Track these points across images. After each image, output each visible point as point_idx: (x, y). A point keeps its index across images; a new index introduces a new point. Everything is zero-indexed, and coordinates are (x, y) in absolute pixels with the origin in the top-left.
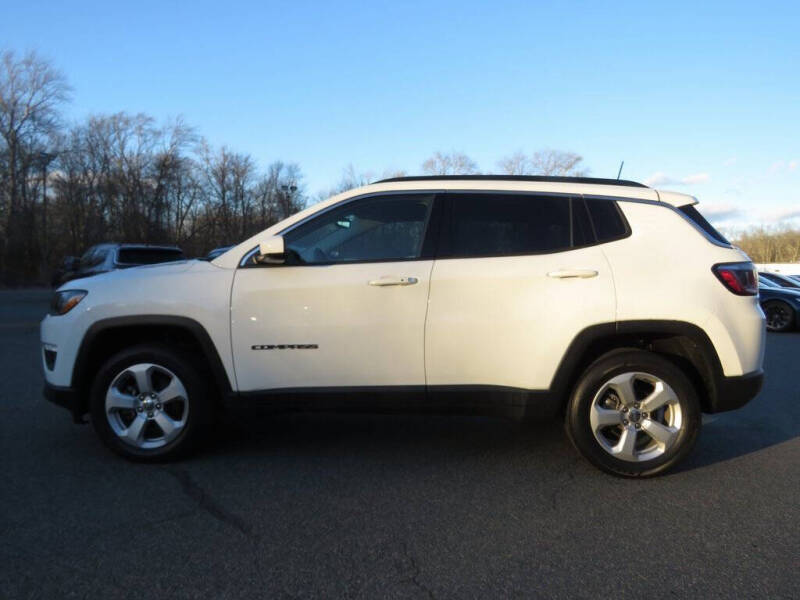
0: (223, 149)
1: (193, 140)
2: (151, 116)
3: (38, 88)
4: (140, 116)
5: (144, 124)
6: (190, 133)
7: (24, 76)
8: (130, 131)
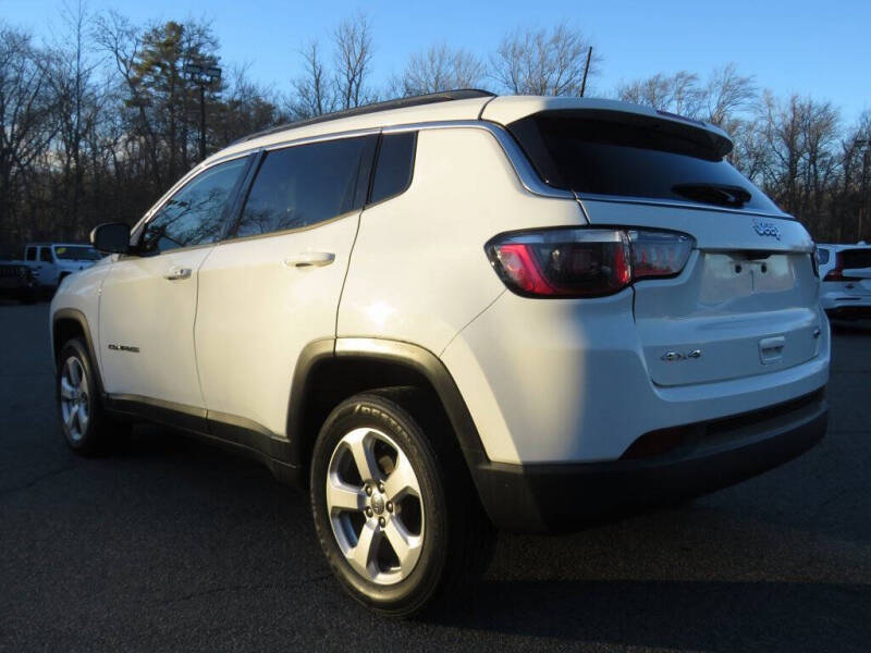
0: (793, 100)
1: (748, 95)
2: (692, 73)
3: (565, 66)
4: (680, 76)
5: (684, 85)
6: (743, 87)
7: (553, 55)
8: (667, 98)
